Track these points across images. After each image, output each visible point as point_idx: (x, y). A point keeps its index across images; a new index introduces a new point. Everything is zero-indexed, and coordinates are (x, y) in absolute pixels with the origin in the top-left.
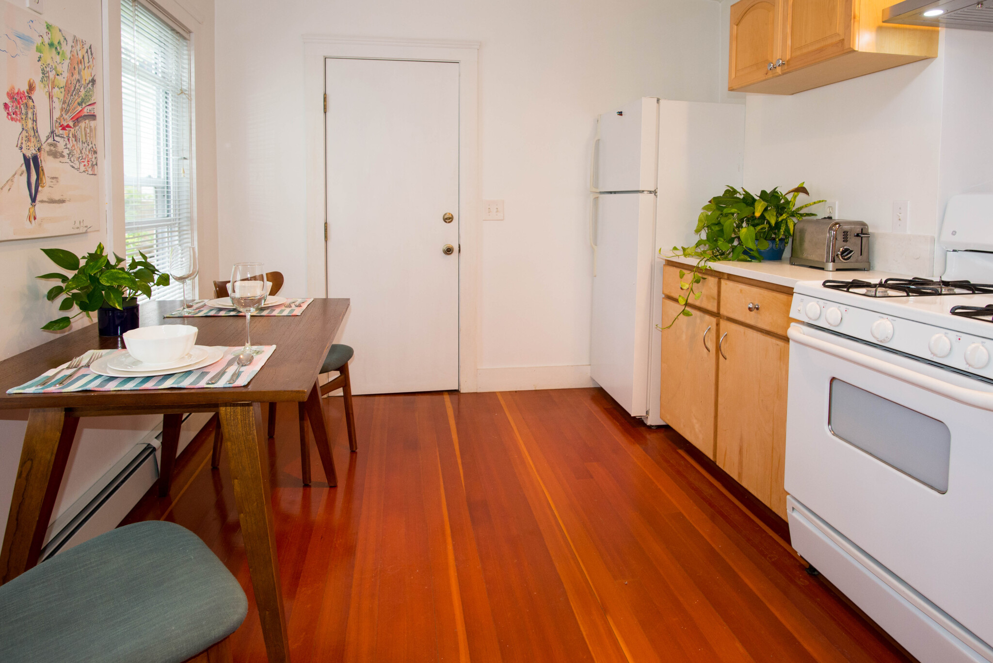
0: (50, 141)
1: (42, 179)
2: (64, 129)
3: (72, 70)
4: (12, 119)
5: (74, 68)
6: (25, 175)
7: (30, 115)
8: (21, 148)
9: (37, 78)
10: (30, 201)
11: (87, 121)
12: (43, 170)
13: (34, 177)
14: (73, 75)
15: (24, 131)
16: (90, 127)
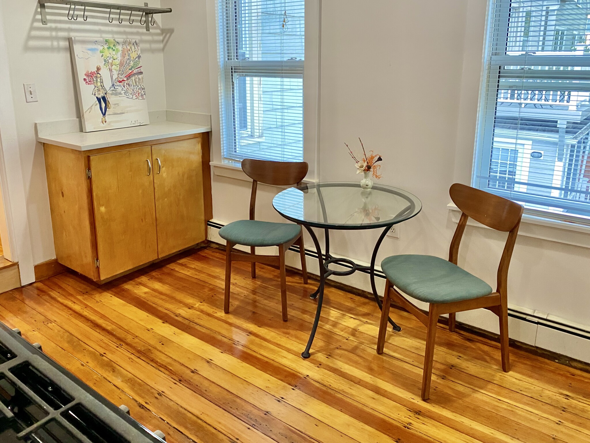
0: (113, 89)
1: (108, 106)
2: (120, 82)
3: (123, 56)
4: (89, 84)
5: (125, 54)
6: (98, 105)
7: (99, 80)
8: (95, 95)
9: (102, 65)
10: (102, 115)
11: (136, 76)
12: (109, 102)
13: (103, 105)
14: (124, 57)
15: (96, 88)
16: (139, 78)
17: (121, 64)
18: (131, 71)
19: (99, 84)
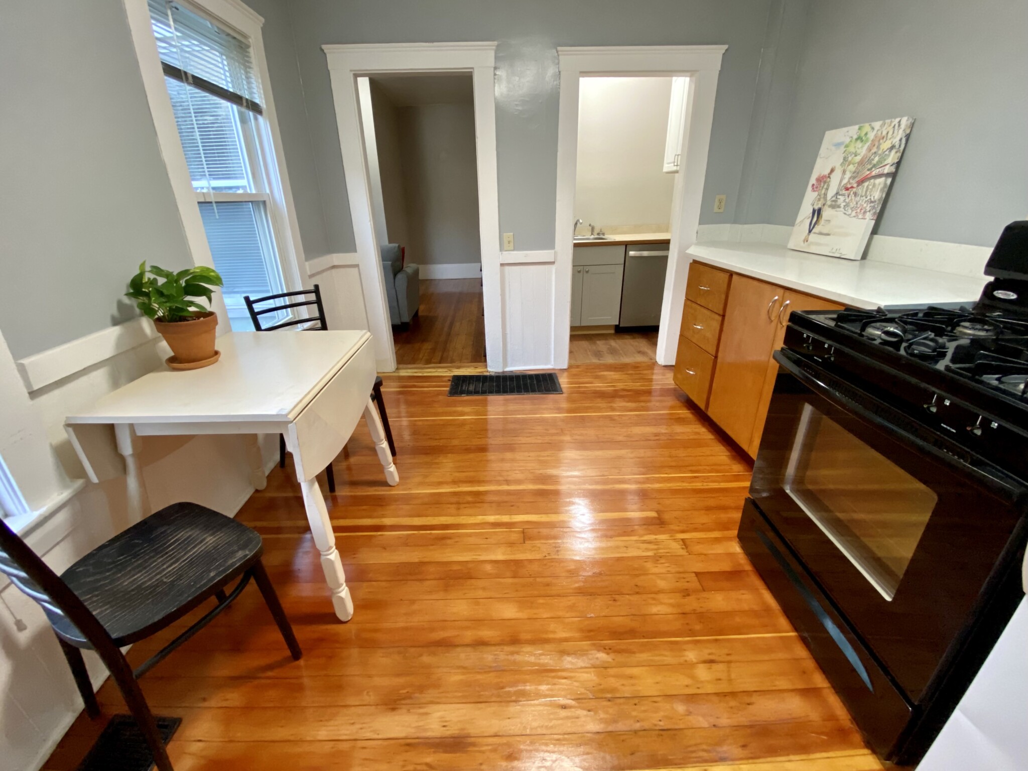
17: (861, 163)
18: (868, 172)
19: (823, 191)
